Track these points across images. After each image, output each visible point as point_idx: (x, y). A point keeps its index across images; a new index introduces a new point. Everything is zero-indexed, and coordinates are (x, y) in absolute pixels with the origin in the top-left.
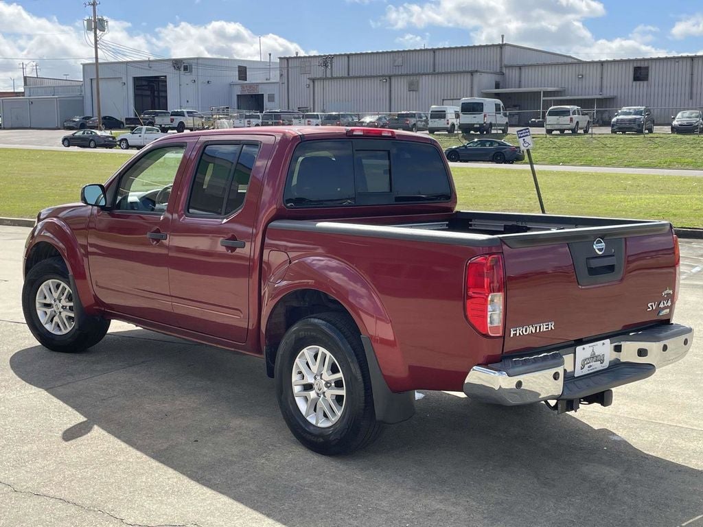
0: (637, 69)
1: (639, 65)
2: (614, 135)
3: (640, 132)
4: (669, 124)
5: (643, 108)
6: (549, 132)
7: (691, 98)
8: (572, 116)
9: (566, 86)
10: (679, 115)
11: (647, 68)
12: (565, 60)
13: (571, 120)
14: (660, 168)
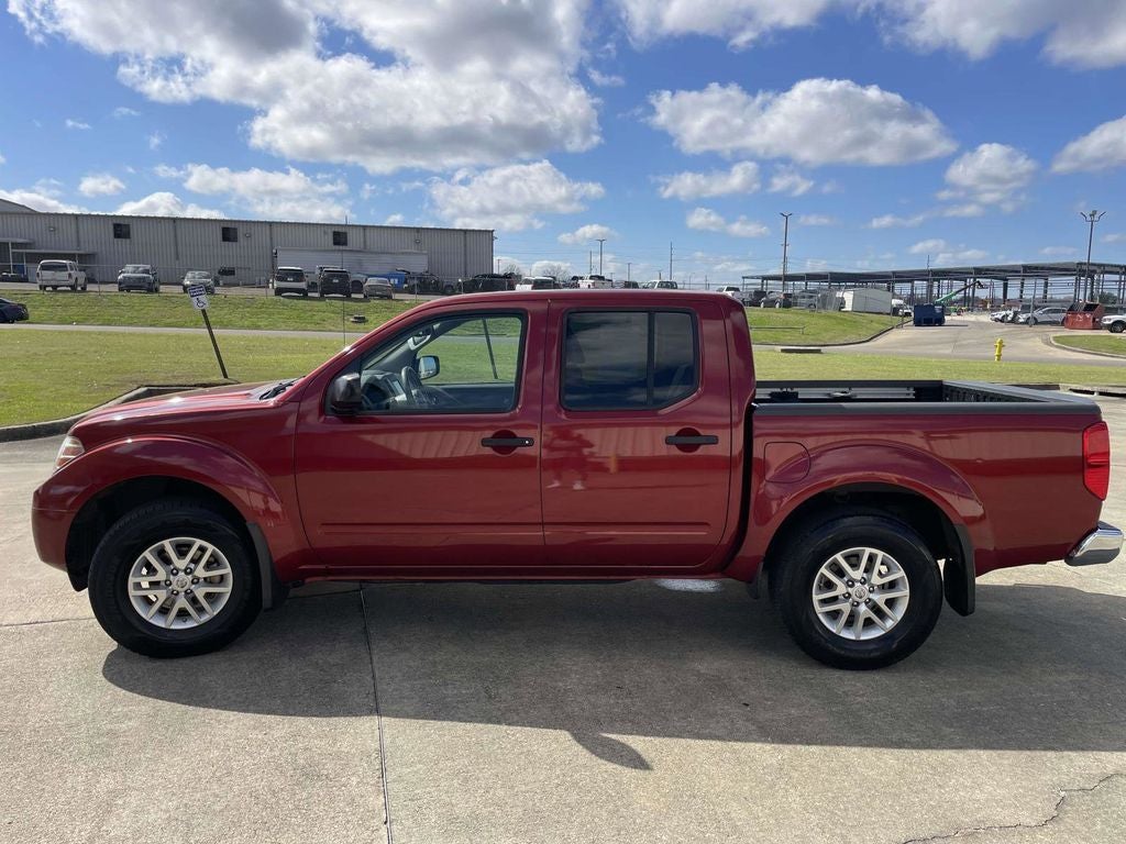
0: (116, 226)
1: (118, 222)
2: (121, 293)
3: (150, 290)
4: (180, 284)
5: (148, 267)
6: (43, 288)
7: (177, 258)
8: (70, 271)
9: (36, 238)
10: (189, 274)
11: (128, 226)
12: (19, 210)
13: (70, 275)
14: (187, 327)
